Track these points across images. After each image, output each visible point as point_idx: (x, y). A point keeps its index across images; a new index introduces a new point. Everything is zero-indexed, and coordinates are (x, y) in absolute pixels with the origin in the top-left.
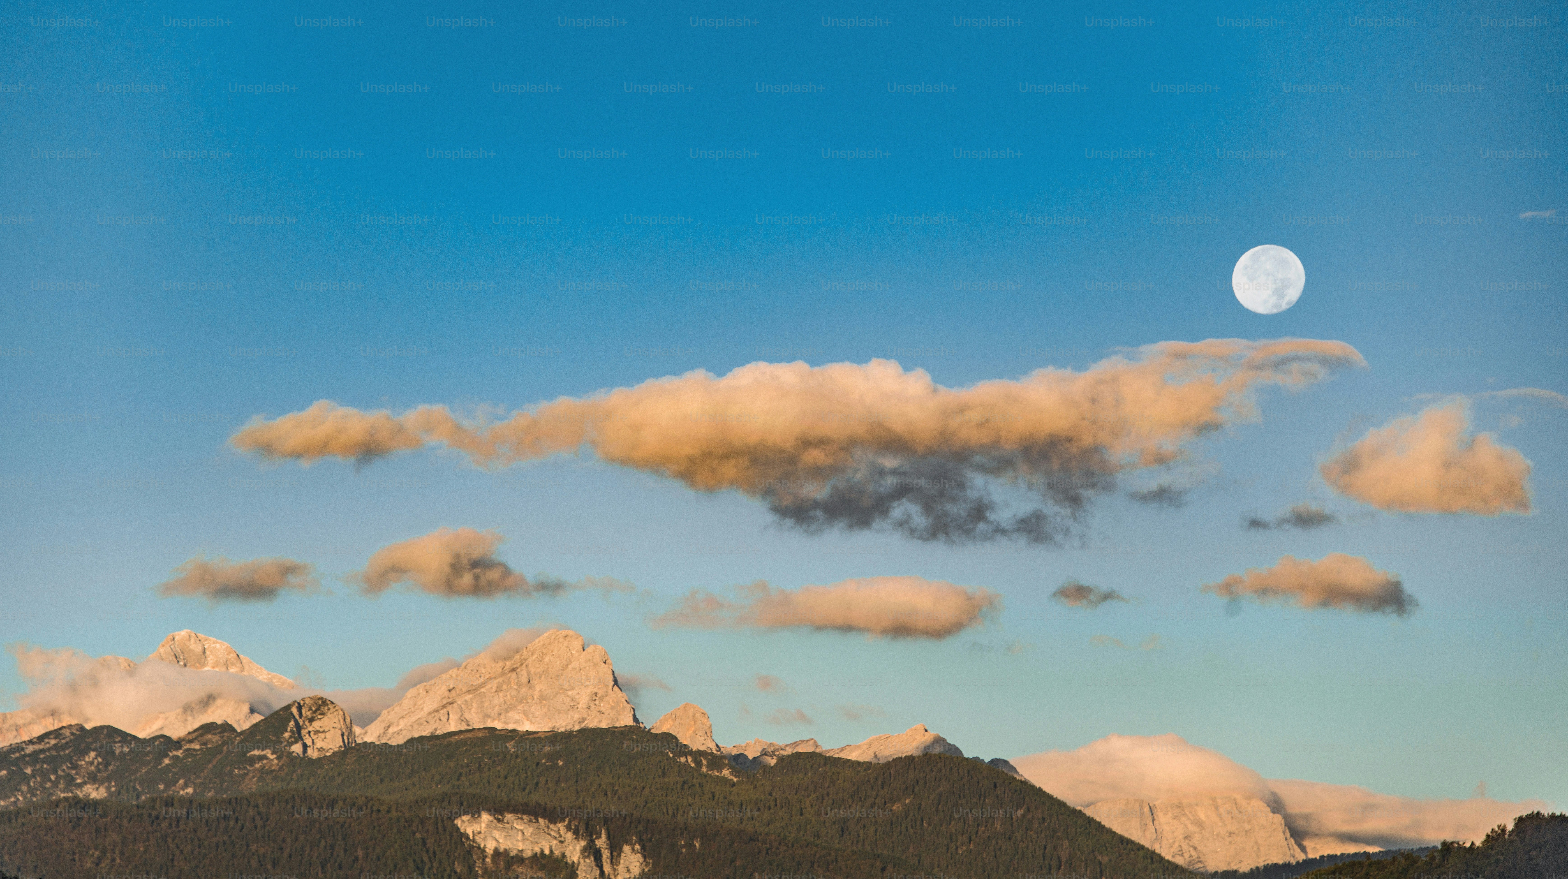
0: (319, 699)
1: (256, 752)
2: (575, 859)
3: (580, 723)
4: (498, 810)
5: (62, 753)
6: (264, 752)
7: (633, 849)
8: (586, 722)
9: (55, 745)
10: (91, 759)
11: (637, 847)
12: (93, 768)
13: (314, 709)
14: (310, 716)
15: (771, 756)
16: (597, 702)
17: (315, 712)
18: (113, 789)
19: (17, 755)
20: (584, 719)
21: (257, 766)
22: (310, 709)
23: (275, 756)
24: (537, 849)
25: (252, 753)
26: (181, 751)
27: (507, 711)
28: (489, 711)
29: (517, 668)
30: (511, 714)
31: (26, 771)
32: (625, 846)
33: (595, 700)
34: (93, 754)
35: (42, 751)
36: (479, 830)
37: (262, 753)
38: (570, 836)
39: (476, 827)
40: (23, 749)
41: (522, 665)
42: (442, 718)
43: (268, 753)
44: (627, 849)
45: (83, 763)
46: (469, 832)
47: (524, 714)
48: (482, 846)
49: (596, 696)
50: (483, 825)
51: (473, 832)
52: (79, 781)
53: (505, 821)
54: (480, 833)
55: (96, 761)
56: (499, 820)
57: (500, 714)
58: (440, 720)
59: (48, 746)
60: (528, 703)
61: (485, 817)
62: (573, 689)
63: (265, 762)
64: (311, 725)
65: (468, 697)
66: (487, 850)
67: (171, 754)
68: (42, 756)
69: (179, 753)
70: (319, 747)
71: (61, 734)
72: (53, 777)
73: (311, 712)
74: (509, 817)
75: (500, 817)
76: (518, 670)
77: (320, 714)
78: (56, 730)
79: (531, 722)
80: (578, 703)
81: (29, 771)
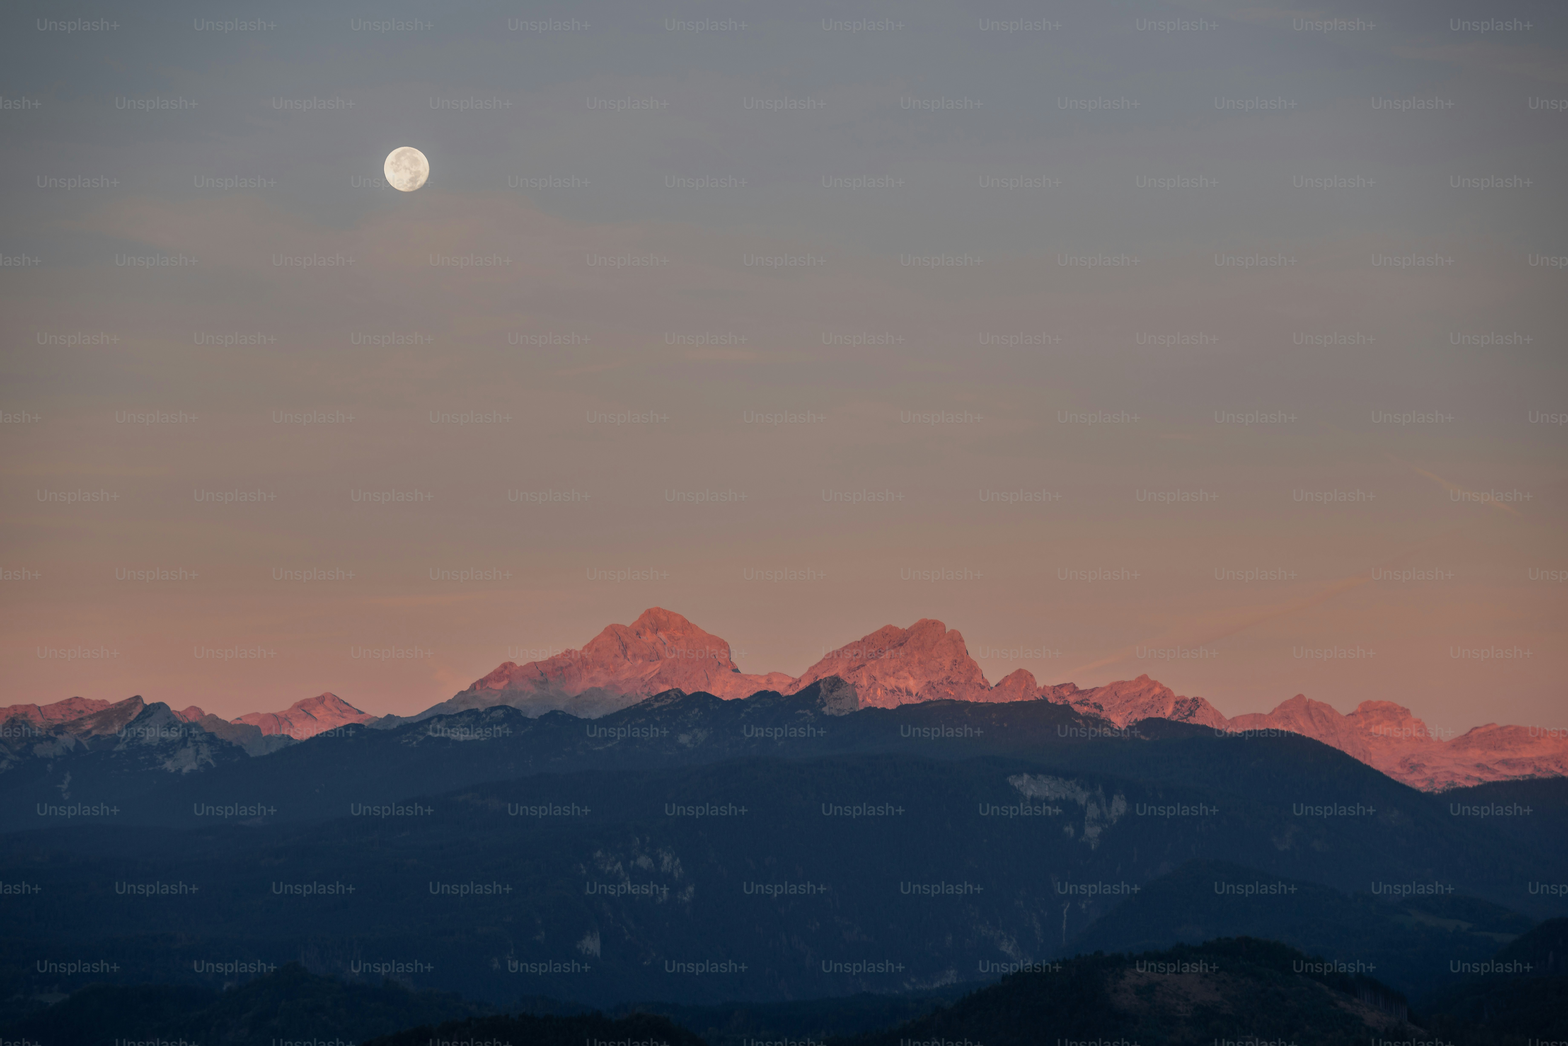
0: (835, 678)
1: (800, 711)
2: (1083, 803)
3: (946, 679)
4: (1034, 772)
5: (677, 708)
6: (806, 711)
7: (1120, 798)
8: (950, 679)
9: (671, 703)
10: (696, 712)
11: (1123, 796)
12: (697, 718)
13: (832, 684)
14: (830, 689)
15: (1080, 704)
16: (957, 666)
17: (833, 686)
18: (711, 732)
19: (650, 708)
20: (949, 677)
21: (801, 720)
22: (830, 684)
23: (812, 714)
24: (1057, 796)
25: (798, 712)
26: (751, 709)
27: (898, 671)
28: (887, 671)
29: (903, 643)
30: (901, 673)
31: (657, 719)
32: (1115, 796)
33: (956, 664)
34: (697, 710)
35: (664, 706)
36: (1022, 784)
37: (804, 712)
38: (1078, 788)
39: (1020, 782)
40: (652, 705)
41: (906, 642)
42: (858, 675)
43: (808, 712)
44: (1116, 797)
45: (691, 715)
46: (1016, 785)
47: (910, 673)
48: (1024, 794)
49: (956, 662)
50: (1025, 781)
51: (1018, 785)
52: (690, 726)
53: (1038, 779)
54: (1023, 786)
55: (699, 714)
56: (1034, 778)
57: (894, 673)
58: (857, 676)
59: (666, 703)
60: (911, 666)
61: (1026, 776)
62: (940, 657)
63: (806, 717)
64: (831, 694)
65: (873, 662)
66: (1028, 797)
67: (745, 711)
68: (665, 710)
69: (749, 710)
70: (838, 708)
71: (669, 695)
72: (674, 724)
73: (830, 686)
74: (1040, 776)
75: (1034, 776)
76: (905, 644)
77: (838, 688)
78: (665, 692)
79: (914, 678)
80: (944, 667)
81: (658, 719)
